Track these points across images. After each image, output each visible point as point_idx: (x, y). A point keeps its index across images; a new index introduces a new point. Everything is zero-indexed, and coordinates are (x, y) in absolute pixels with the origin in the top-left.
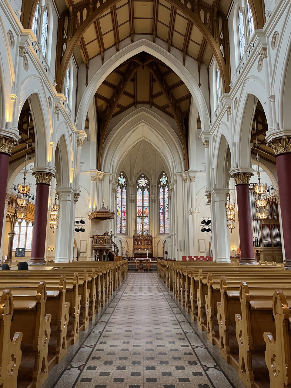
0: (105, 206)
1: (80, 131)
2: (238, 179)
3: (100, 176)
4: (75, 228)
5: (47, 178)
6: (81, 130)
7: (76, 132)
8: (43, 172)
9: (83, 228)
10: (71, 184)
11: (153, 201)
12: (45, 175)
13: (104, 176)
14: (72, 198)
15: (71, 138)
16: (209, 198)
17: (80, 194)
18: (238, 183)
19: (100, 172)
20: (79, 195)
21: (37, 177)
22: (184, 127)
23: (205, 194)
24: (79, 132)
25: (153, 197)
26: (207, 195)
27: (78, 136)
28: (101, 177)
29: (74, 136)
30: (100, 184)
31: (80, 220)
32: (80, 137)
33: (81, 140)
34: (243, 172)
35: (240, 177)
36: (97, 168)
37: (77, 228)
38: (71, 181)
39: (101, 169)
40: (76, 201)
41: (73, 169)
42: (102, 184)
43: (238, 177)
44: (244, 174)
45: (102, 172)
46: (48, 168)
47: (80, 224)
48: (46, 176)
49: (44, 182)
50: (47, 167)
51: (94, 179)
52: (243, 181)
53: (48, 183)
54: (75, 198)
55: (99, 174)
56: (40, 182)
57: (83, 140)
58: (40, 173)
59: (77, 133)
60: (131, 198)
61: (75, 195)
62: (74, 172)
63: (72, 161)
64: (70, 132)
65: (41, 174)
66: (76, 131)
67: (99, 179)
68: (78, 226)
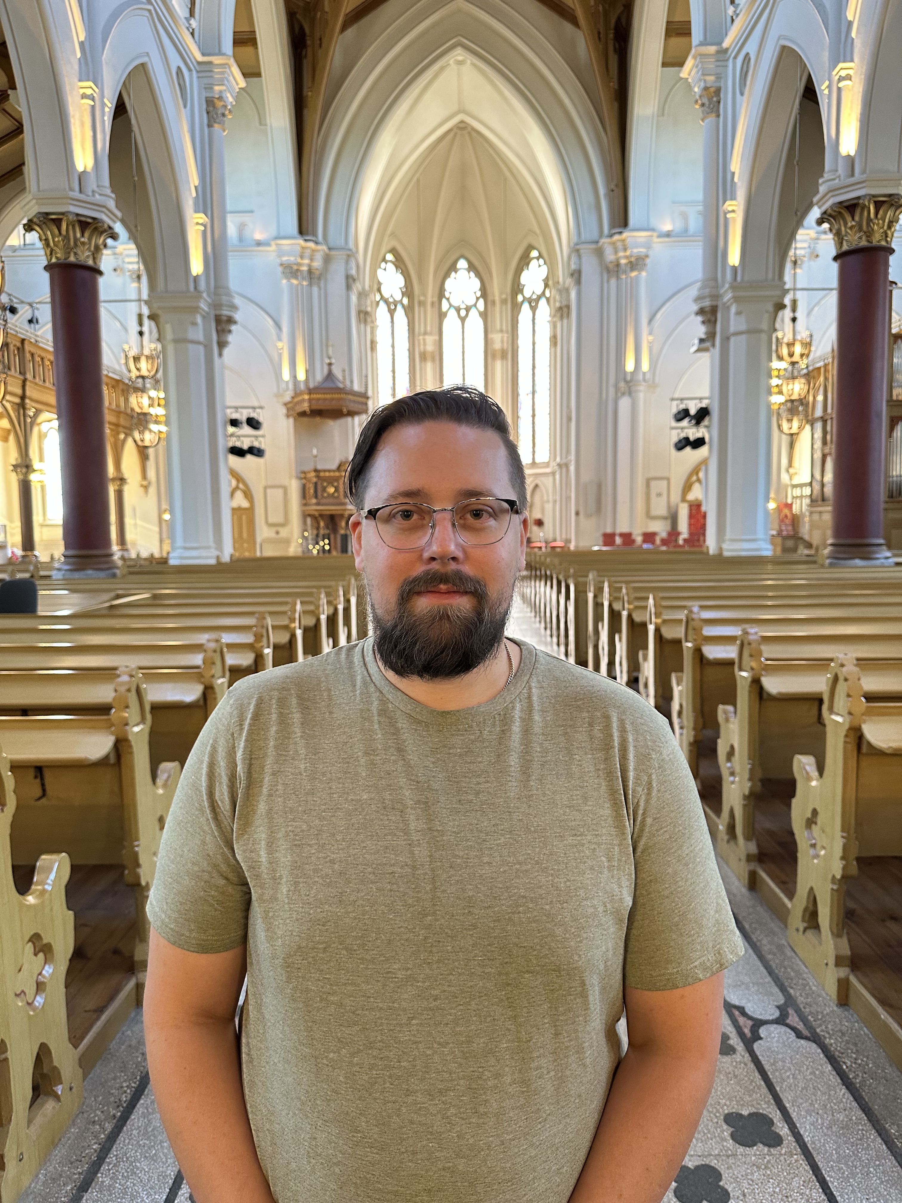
0: (337, 372)
1: (217, 60)
2: (851, 228)
3: (312, 260)
4: (231, 444)
5: (83, 243)
6: (220, 53)
7: (199, 63)
8: (63, 214)
9: (256, 444)
10: (196, 279)
11: (499, 355)
12: (73, 226)
13: (327, 259)
14: (207, 336)
15: (182, 88)
16: (709, 321)
17: (237, 316)
18: (845, 247)
19: (311, 245)
20: (231, 321)
21: (47, 240)
22: (613, 59)
23: (695, 308)
24: (210, 63)
25: (498, 340)
26: (701, 312)
27: (206, 81)
28: (317, 264)
29: (191, 79)
30: (315, 289)
31: (242, 416)
32: (217, 88)
33: (220, 98)
34: (874, 196)
35: (857, 218)
36: (301, 232)
37: (238, 444)
38: (197, 267)
39: (315, 234)
40: (222, 345)
41: (201, 218)
42: (322, 291)
43: (849, 218)
44: (878, 205)
45: (319, 247)
46: (82, 197)
47: (247, 430)
48: (78, 235)
49: (72, 259)
50: (76, 194)
51: (291, 271)
52: (869, 234)
53: (90, 262)
54: (217, 331)
55: (308, 253)
56: (57, 258)
57: (231, 99)
58: (53, 220)
59: (205, 69)
60: (422, 347)
61: (218, 320)
62: (204, 233)
63: (196, 187)
64: (175, 61)
65: (57, 222)
66: (200, 58)
67: (310, 272)
68: (239, 437)
